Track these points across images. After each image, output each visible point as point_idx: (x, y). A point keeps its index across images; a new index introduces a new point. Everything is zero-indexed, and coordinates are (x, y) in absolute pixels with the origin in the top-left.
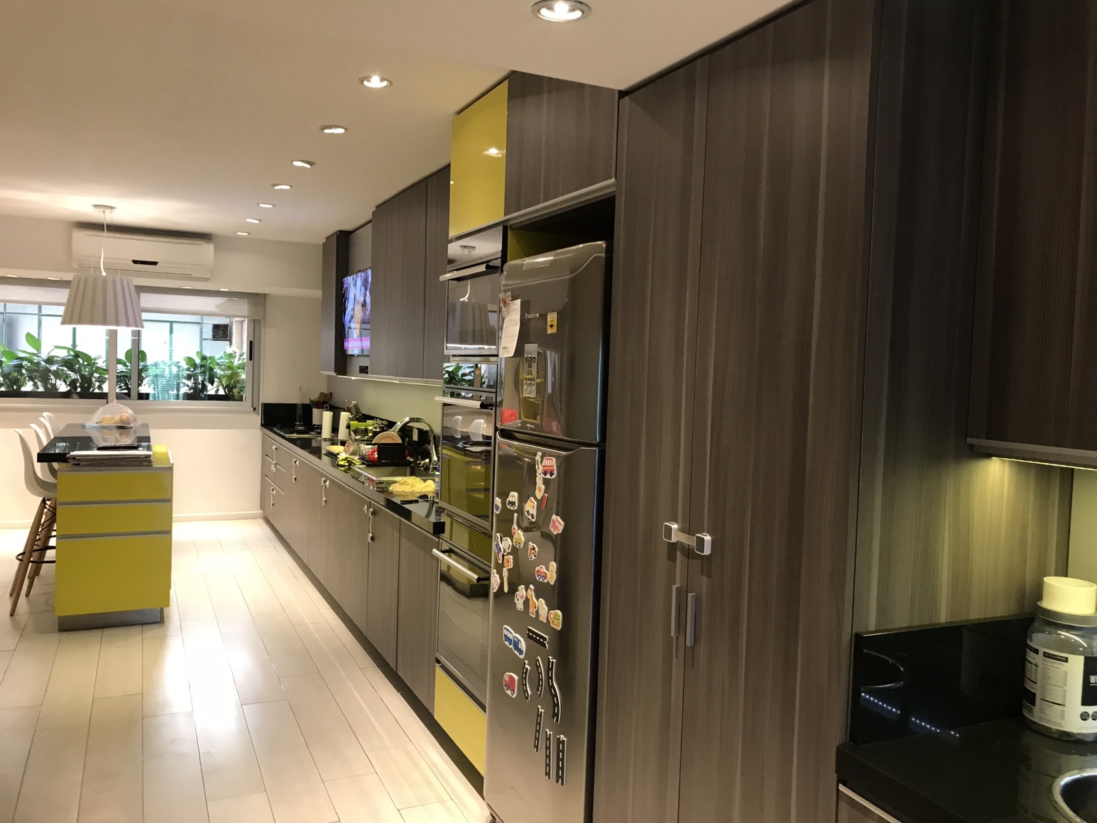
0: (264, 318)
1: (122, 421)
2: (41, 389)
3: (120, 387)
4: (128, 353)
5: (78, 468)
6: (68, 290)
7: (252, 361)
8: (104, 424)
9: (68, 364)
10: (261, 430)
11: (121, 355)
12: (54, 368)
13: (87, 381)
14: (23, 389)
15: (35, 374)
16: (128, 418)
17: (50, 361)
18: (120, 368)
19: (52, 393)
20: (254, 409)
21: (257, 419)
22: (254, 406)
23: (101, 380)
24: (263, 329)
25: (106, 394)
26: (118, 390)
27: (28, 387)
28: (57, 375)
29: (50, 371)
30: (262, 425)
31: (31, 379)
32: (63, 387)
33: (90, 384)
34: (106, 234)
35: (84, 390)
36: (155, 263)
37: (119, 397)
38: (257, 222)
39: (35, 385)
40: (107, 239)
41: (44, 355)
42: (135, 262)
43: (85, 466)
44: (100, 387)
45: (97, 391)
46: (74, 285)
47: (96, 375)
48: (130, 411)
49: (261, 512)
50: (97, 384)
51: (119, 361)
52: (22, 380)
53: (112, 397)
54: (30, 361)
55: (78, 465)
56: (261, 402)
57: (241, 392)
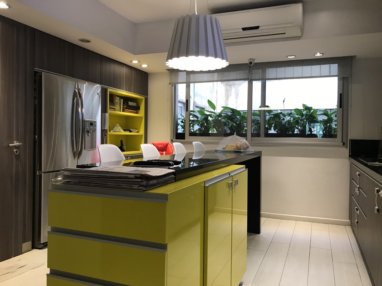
0: (351, 75)
7: (342, 108)
10: (349, 160)
16: (241, 146)
20: (344, 144)
21: (346, 151)
22: (344, 142)
24: (350, 85)
30: (350, 156)
36: (257, 28)
42: (244, 29)
45: (244, 133)
49: (349, 221)
53: (249, 135)
56: (349, 138)
57: (334, 132)
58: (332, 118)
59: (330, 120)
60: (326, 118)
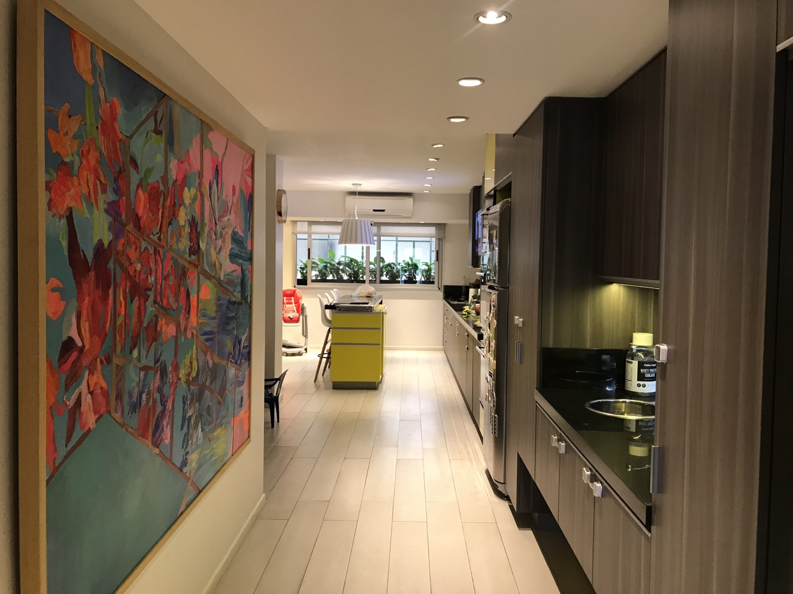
0: (444, 237)
1: (369, 294)
2: (336, 278)
3: (372, 277)
4: (375, 259)
5: (340, 312)
6: (341, 226)
7: (438, 262)
8: (361, 295)
9: (347, 265)
10: (443, 301)
11: (372, 260)
12: (341, 267)
13: (356, 274)
14: (328, 278)
15: (333, 270)
16: (371, 292)
17: (339, 263)
18: (372, 266)
19: (340, 280)
20: (439, 289)
21: (441, 295)
22: (439, 287)
23: (363, 274)
24: (444, 244)
25: (365, 280)
26: (371, 279)
27: (330, 277)
28: (343, 271)
29: (339, 269)
30: (443, 298)
31: (331, 273)
32: (346, 278)
33: (358, 275)
34: (357, 197)
35: (355, 279)
36: (384, 211)
37: (371, 282)
38: (430, 186)
39: (333, 276)
40: (358, 199)
41: (337, 261)
42: (374, 210)
43: (344, 311)
44: (362, 277)
45: (361, 279)
46: (344, 223)
47: (360, 271)
48: (373, 289)
49: (443, 347)
50: (361, 275)
51: (371, 263)
52: (327, 274)
53: (367, 282)
54: (331, 264)
55: (340, 310)
56: (443, 285)
57: (433, 279)
58: (431, 268)
59: (429, 270)
60: (427, 268)
